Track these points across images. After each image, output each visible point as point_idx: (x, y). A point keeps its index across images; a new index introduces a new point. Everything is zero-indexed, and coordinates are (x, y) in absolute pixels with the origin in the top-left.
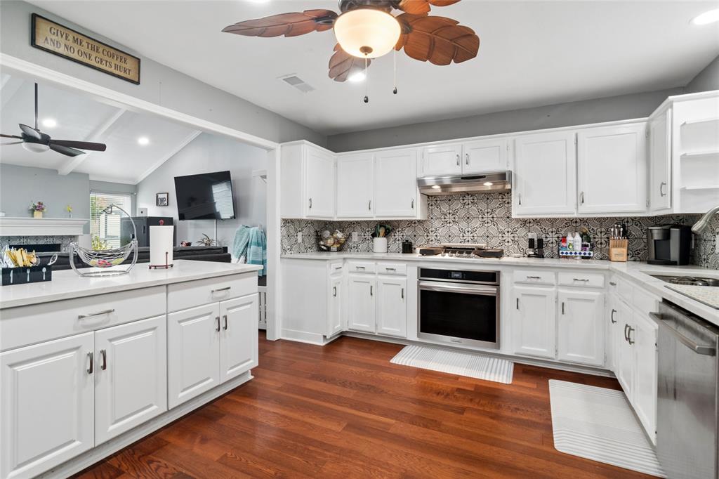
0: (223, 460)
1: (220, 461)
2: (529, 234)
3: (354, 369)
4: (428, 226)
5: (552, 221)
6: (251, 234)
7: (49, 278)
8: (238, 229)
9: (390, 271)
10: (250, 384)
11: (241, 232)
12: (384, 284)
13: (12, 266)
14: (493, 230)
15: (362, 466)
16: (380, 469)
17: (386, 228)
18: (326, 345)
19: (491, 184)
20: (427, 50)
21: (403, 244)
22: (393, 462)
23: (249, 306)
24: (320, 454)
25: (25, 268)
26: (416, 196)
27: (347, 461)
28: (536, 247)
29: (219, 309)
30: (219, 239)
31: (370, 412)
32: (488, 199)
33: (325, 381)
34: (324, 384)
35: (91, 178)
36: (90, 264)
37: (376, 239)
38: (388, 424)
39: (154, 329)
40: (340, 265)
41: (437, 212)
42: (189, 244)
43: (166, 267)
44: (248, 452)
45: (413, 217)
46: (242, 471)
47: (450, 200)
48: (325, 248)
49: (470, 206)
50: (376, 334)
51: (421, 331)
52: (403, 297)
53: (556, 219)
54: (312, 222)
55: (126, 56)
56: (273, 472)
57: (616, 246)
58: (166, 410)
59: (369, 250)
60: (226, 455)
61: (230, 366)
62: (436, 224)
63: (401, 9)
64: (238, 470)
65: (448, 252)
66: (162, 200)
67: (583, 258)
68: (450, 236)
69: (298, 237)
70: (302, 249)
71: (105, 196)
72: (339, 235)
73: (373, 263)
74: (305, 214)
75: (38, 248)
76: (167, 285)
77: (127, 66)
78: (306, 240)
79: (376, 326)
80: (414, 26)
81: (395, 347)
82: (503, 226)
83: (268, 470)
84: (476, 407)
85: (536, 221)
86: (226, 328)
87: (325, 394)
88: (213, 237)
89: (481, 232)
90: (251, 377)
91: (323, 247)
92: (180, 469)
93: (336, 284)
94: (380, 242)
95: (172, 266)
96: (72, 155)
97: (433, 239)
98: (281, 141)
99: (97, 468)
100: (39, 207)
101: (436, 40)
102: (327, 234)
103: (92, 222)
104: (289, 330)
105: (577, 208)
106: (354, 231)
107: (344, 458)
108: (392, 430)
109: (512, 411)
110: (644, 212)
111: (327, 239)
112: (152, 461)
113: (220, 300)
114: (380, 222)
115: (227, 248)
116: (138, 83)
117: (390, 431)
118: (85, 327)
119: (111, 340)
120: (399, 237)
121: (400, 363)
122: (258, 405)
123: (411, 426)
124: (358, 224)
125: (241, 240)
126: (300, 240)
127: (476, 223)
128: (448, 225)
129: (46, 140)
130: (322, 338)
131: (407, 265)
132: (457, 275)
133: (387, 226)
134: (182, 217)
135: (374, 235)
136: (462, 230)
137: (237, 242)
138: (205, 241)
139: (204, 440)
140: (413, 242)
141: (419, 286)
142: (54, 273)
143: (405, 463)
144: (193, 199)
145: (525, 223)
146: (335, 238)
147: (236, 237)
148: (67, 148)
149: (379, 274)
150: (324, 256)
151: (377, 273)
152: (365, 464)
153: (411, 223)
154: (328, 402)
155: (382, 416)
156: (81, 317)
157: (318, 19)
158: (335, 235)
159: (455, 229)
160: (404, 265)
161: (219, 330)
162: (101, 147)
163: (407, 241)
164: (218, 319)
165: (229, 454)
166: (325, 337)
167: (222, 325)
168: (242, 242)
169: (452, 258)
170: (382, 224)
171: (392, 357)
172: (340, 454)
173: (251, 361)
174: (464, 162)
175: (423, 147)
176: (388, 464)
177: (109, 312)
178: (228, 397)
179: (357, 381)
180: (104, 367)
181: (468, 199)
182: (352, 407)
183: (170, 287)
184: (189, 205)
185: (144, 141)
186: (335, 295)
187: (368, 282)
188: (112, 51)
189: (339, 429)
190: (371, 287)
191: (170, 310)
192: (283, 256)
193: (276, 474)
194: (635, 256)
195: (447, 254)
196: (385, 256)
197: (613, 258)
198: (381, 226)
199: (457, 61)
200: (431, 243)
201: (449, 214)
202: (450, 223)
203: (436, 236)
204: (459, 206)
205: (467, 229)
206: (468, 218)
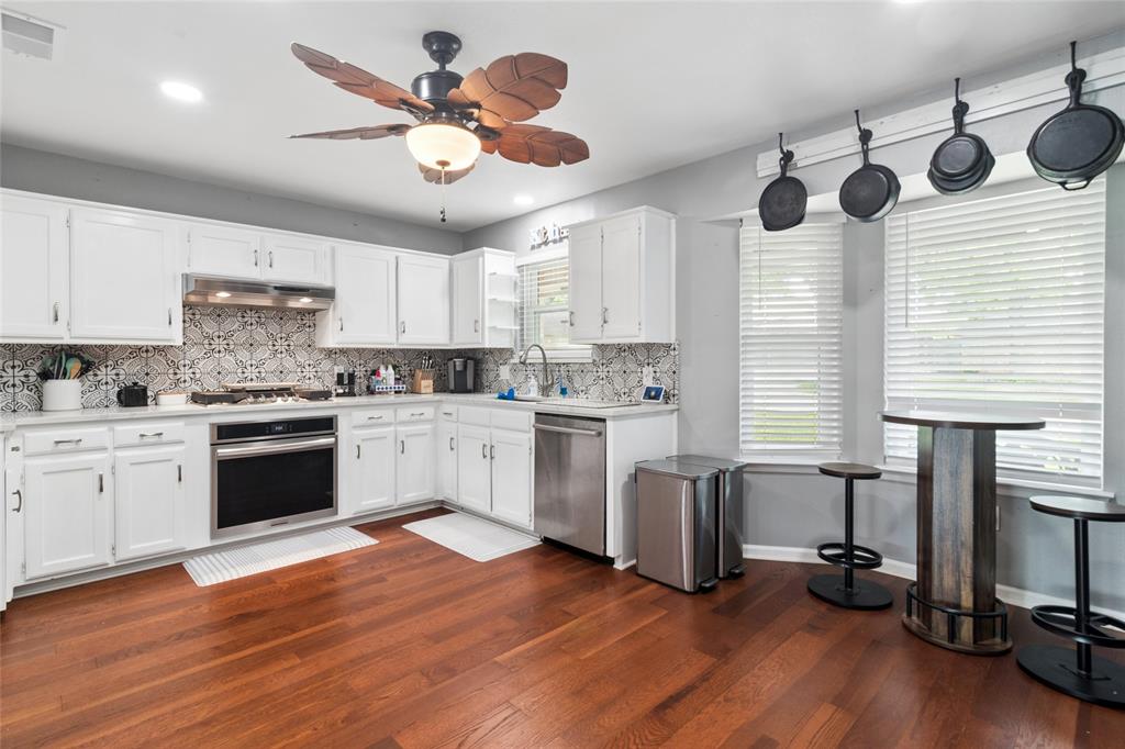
2: (336, 367)
4: (176, 356)
5: (360, 351)
9: (149, 439)
12: (132, 464)
14: (289, 363)
28: (346, 382)
37: (52, 385)
45: (171, 340)
47: (219, 316)
49: (254, 327)
51: (220, 526)
52: (179, 480)
53: (364, 350)
57: (423, 378)
62: (194, 353)
67: (396, 392)
68: (219, 373)
79: (112, 548)
82: (302, 357)
85: (343, 352)
89: (271, 365)
97: (188, 379)
105: (397, 339)
110: (447, 345)
120: (110, 379)
127: (263, 353)
128: (216, 355)
132: (280, 428)
133: (86, 357)
135: (44, 376)
136: (240, 363)
141: (215, 455)
145: (330, 353)
149: (119, 447)
151: (112, 447)
153: (137, 352)
159: (228, 361)
160: (178, 424)
163: (136, 385)
170: (72, 352)
174: (265, 262)
181: (251, 317)
186: (17, 510)
187: (93, 469)
190: (100, 475)
194: (441, 387)
197: (423, 391)
198: (72, 356)
200: (182, 385)
201: (219, 337)
202: (219, 352)
203: (194, 373)
204: (236, 326)
205: (249, 362)
206: (251, 345)
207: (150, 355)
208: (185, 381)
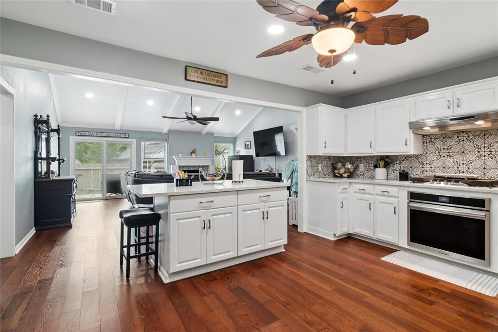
0: (260, 287)
1: (258, 287)
3: (351, 258)
4: (423, 159)
6: (295, 166)
7: (191, 185)
8: (288, 162)
9: (385, 193)
10: (282, 254)
11: (289, 164)
12: (380, 202)
13: (179, 178)
14: (491, 163)
15: (337, 313)
16: (349, 318)
17: (387, 161)
18: (336, 240)
19: (484, 122)
20: (384, 37)
21: (401, 174)
22: (361, 317)
23: (281, 207)
24: (313, 299)
25: (183, 179)
26: (410, 136)
27: (329, 307)
29: (264, 207)
30: (277, 168)
31: (354, 285)
32: (485, 135)
33: (328, 261)
34: (327, 263)
35: (215, 135)
36: (207, 179)
37: (378, 170)
38: (364, 295)
39: (231, 213)
40: (346, 187)
41: (431, 148)
42: (261, 171)
43: (240, 182)
44: (273, 287)
45: (408, 152)
46: (268, 295)
47: (444, 138)
48: (338, 175)
49: (465, 142)
50: (374, 239)
51: (411, 241)
52: (395, 213)
54: (329, 158)
55: (221, 75)
56: (284, 300)
58: (237, 256)
59: (373, 177)
60: (262, 285)
61: (270, 240)
62: (431, 157)
63: (353, 20)
64: (267, 293)
65: (443, 181)
66: (248, 145)
68: (444, 168)
69: (319, 167)
70: (322, 175)
71: (224, 144)
72: (349, 166)
73: (372, 187)
74: (321, 152)
75: (189, 171)
76: (237, 191)
77: (222, 80)
78: (325, 169)
79: (374, 233)
80: (368, 26)
81: (389, 250)
83: (282, 298)
84: (447, 304)
86: (268, 218)
87: (326, 268)
88: (274, 167)
90: (284, 250)
91: (337, 174)
92: (240, 285)
93: (343, 199)
94: (381, 172)
95: (243, 182)
96: (206, 124)
97: (428, 170)
98: (307, 105)
99: (207, 275)
100: (194, 152)
101: (388, 30)
102: (339, 165)
103: (215, 158)
104: (312, 227)
106: (361, 163)
107: (328, 305)
108: (366, 300)
109: (483, 316)
111: (340, 169)
112: (229, 278)
113: (265, 202)
114: (381, 156)
115: (281, 174)
116: (227, 87)
117: (364, 300)
118: (202, 207)
119: (212, 215)
120: (397, 168)
121: (388, 261)
122: (285, 265)
123: (381, 301)
124: (364, 158)
125: (289, 168)
126: (320, 169)
127: (471, 157)
128: (443, 158)
129: (195, 118)
130: (333, 235)
131: (399, 190)
132: (445, 200)
133: (387, 160)
134: (257, 155)
135: (376, 167)
136: (456, 163)
137: (287, 170)
138: (269, 169)
139: (253, 275)
140: (409, 172)
141: (408, 206)
142: (193, 183)
143: (368, 320)
144: (264, 144)
146: (346, 169)
147: (286, 167)
148: (204, 121)
149: (376, 195)
150: (338, 180)
151: (374, 194)
152: (340, 312)
153: (407, 157)
154: (327, 273)
155: (362, 289)
156: (201, 203)
157: (304, 39)
158: (346, 166)
159: (449, 162)
160: (396, 189)
161: (264, 218)
162: (217, 119)
163: (404, 171)
164: (263, 212)
165: (264, 285)
166: (335, 235)
167: (265, 216)
168: (289, 170)
169: (447, 186)
170: (382, 158)
171: (384, 256)
172: (325, 303)
173: (283, 240)
174: (455, 105)
175: (415, 97)
176: (356, 317)
177: (212, 201)
178: (269, 258)
179: (350, 265)
180: (210, 228)
181: (463, 137)
182: (341, 279)
183: (239, 192)
184: (262, 147)
185: (238, 113)
186: (342, 207)
187: (368, 200)
188: (215, 74)
189: (329, 289)
190: (370, 204)
191: (239, 204)
192: (309, 179)
193: (285, 301)
195: (442, 183)
196: (385, 182)
198: (381, 160)
199: (411, 39)
200: (426, 173)
201: (444, 149)
202: (444, 157)
203: (431, 167)
204: (454, 142)
205: (462, 162)
206: (463, 152)
207: (412, 159)
208: (427, 171)
